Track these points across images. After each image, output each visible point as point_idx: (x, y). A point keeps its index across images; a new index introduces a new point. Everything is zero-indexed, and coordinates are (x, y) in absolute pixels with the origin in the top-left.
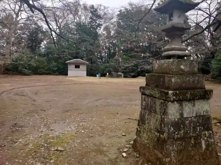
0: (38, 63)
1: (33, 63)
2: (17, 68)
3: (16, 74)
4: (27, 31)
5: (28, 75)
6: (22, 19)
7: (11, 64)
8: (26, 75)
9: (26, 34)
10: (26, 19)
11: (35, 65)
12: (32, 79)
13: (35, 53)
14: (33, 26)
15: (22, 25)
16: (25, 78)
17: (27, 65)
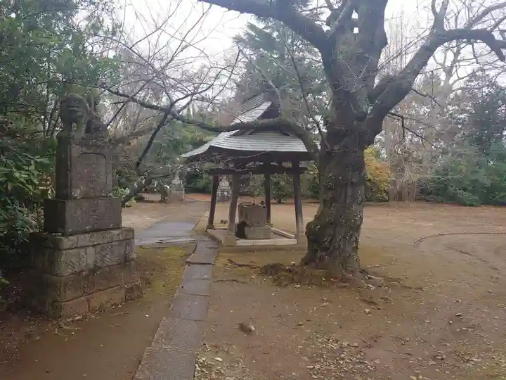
0: (496, 178)
1: (483, 178)
2: (446, 188)
3: (442, 202)
4: (470, 104)
5: (471, 205)
6: (459, 79)
7: (433, 180)
8: (465, 205)
9: (467, 111)
10: (467, 78)
11: (488, 183)
12: (482, 214)
13: (487, 154)
14: (486, 90)
15: (459, 92)
16: (464, 211)
17: (468, 183)
